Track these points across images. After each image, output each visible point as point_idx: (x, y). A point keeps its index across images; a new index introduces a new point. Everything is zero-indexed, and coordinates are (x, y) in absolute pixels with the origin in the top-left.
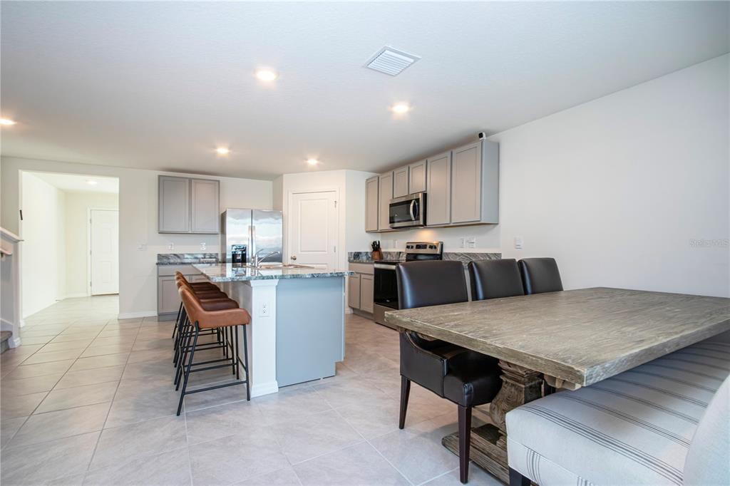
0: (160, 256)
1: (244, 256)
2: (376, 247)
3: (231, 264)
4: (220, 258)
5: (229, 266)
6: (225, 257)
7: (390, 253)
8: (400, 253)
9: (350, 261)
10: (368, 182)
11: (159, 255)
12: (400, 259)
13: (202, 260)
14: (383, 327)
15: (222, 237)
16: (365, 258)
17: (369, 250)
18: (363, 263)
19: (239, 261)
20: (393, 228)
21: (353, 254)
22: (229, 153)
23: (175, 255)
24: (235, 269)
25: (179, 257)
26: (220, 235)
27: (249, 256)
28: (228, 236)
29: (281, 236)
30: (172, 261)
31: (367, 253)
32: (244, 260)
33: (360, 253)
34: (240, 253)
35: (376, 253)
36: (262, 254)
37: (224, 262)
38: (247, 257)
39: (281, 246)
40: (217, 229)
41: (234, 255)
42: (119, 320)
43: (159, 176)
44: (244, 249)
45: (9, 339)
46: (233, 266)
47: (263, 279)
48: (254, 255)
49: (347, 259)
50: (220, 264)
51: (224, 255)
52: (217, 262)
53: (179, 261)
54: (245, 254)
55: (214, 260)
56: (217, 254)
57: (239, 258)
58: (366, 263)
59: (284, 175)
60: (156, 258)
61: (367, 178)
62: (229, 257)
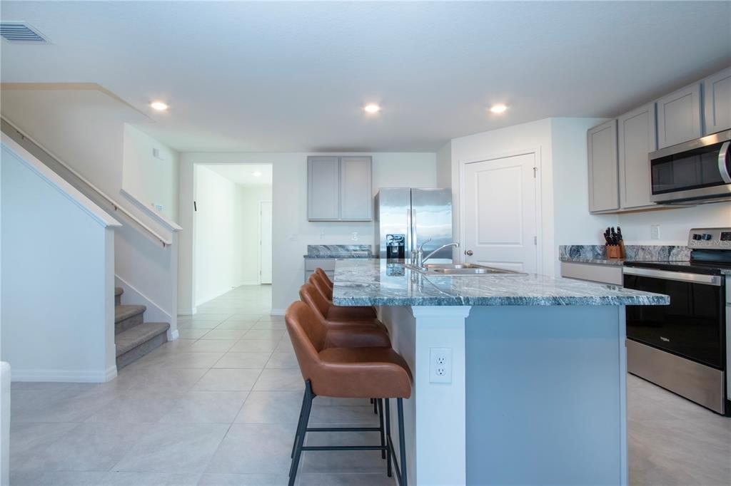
0: (310, 248)
1: (401, 249)
2: (613, 238)
3: (386, 260)
4: (373, 251)
5: (383, 261)
6: (379, 250)
7: (643, 248)
8: (672, 248)
9: (562, 259)
10: (592, 134)
11: (309, 246)
12: (670, 259)
13: (353, 252)
14: (653, 387)
15: (375, 226)
16: (590, 256)
17: (599, 241)
18: (587, 262)
19: (395, 256)
20: (659, 203)
21: (568, 249)
22: (380, 111)
23: (324, 246)
24: (391, 265)
25: (329, 249)
26: (373, 223)
27: (408, 249)
28: (382, 224)
29: (451, 225)
30: (322, 253)
31: (593, 247)
32: (401, 254)
33: (582, 247)
34: (397, 244)
35: (614, 248)
36: (427, 246)
37: (378, 257)
38: (406, 250)
39: (451, 237)
40: (369, 215)
41: (389, 248)
42: (272, 316)
43: (308, 157)
44: (402, 240)
45: (168, 332)
46: (388, 263)
47: (439, 304)
48: (415, 247)
49: (558, 256)
50: (374, 259)
51: (378, 247)
52: (370, 256)
53: (329, 253)
54: (404, 247)
55: (367, 253)
56: (370, 246)
57: (395, 251)
58: (593, 263)
59: (454, 142)
60: (307, 250)
61: (590, 128)
62: (384, 250)
